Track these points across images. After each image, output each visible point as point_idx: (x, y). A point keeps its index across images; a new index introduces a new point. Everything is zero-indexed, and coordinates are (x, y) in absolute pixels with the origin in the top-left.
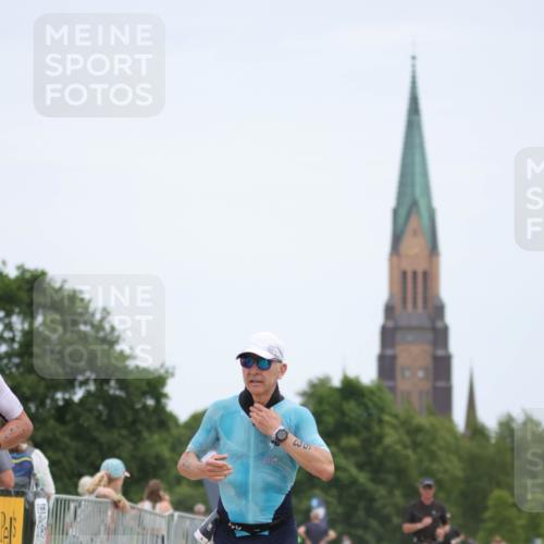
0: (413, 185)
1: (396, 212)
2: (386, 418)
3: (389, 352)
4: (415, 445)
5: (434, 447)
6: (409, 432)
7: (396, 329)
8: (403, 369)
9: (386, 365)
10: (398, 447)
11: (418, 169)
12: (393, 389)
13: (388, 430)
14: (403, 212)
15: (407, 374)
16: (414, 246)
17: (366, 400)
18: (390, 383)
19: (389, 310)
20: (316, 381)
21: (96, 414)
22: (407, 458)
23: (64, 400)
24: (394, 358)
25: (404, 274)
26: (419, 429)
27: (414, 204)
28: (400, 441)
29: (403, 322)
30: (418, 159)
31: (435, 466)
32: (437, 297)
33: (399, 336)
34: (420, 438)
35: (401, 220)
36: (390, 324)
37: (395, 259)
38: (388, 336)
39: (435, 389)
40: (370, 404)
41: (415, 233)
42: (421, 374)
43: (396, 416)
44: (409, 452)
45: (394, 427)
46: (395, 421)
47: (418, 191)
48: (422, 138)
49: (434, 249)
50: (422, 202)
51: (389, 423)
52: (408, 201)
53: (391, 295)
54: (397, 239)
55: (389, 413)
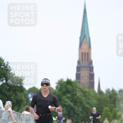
0: (85, 31)
1: (80, 38)
3: (79, 73)
4: (85, 96)
5: (89, 96)
6: (83, 93)
7: (80, 67)
8: (82, 77)
9: (78, 76)
10: (80, 96)
11: (86, 27)
12: (79, 82)
13: (78, 92)
14: (82, 38)
15: (83, 78)
16: (85, 46)
17: (72, 85)
18: (79, 81)
19: (79, 62)
20: (60, 80)
24: (80, 74)
25: (82, 53)
26: (85, 92)
27: (85, 36)
28: (81, 95)
29: (82, 65)
30: (86, 24)
31: (90, 101)
32: (91, 59)
33: (81, 69)
34: (86, 94)
35: (82, 40)
36: (79, 66)
37: (80, 50)
38: (78, 69)
39: (90, 82)
40: (73, 86)
41: (85, 43)
42: (86, 78)
43: (80, 89)
44: (83, 98)
45: (79, 91)
46: (79, 90)
47: (86, 33)
48: (87, 19)
49: (90, 47)
50: (87, 35)
51: (78, 91)
52: (83, 35)
53: (79, 59)
54: (81, 45)
55: (78, 88)
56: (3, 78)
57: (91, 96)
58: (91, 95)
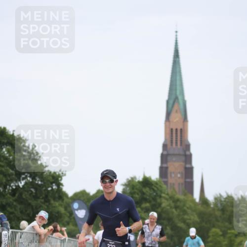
0: (176, 90)
1: (168, 102)
2: (163, 195)
3: (165, 165)
4: (176, 208)
5: (185, 208)
6: (173, 202)
7: (168, 155)
8: (171, 173)
9: (163, 171)
10: (168, 208)
11: (178, 83)
12: (166, 183)
13: (163, 200)
14: (171, 102)
15: (173, 175)
16: (176, 118)
17: (153, 187)
18: (165, 180)
19: (165, 146)
20: (130, 179)
21: (30, 192)
22: (173, 213)
23: (16, 186)
24: (167, 168)
25: (172, 129)
26: (178, 200)
27: (177, 98)
28: (169, 205)
29: (171, 152)
30: (178, 78)
31: (186, 217)
32: (188, 142)
33: (169, 158)
34: (178, 204)
35: (170, 106)
36: (165, 153)
37: (168, 123)
38: (164, 158)
39: (185, 182)
40: (156, 189)
41: (176, 112)
42: (179, 176)
43: (168, 194)
44: (174, 210)
45: (167, 199)
46: (167, 197)
47: (178, 92)
48: (180, 68)
49: (185, 119)
50: (180, 98)
51: (164, 198)
52: (173, 97)
53: (166, 140)
54: (168, 114)
55: (164, 193)
56: (26, 174)
57: (188, 208)
58: (188, 206)
